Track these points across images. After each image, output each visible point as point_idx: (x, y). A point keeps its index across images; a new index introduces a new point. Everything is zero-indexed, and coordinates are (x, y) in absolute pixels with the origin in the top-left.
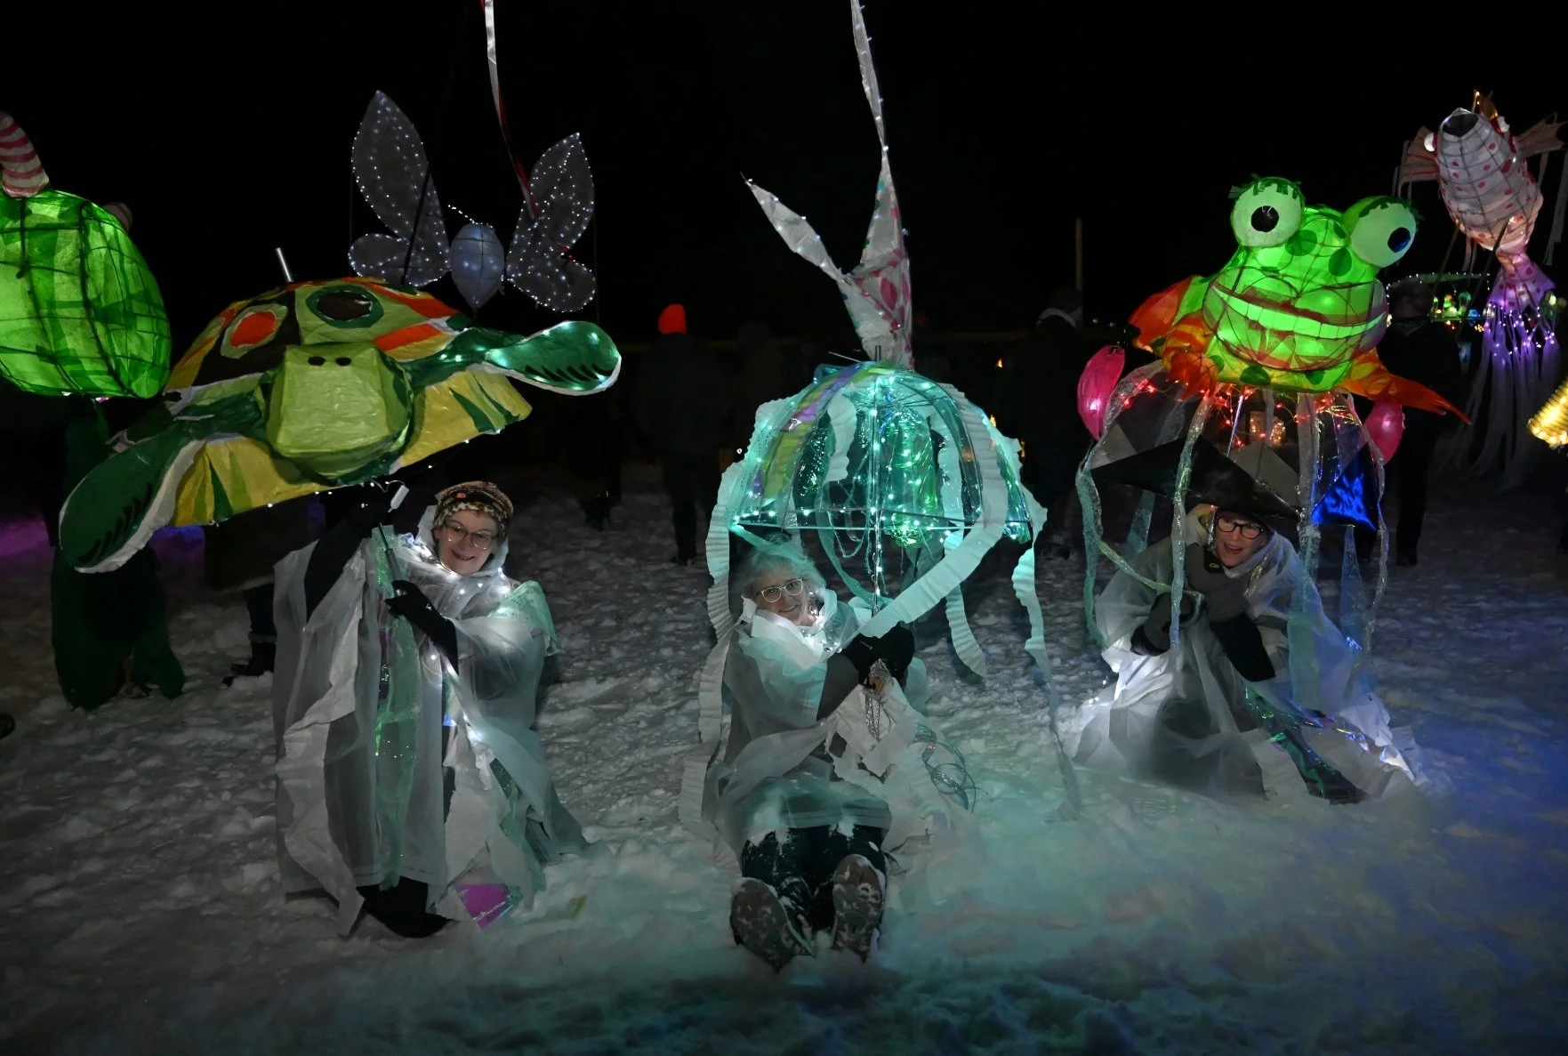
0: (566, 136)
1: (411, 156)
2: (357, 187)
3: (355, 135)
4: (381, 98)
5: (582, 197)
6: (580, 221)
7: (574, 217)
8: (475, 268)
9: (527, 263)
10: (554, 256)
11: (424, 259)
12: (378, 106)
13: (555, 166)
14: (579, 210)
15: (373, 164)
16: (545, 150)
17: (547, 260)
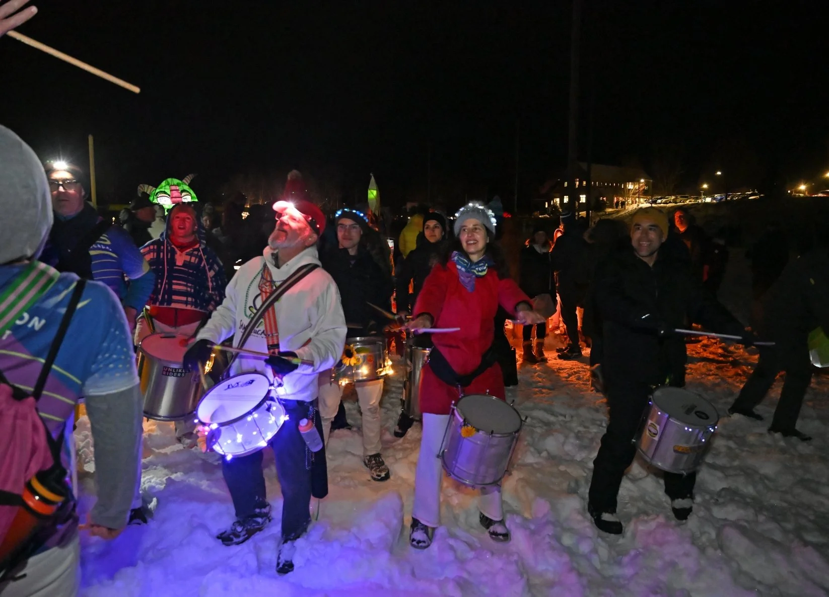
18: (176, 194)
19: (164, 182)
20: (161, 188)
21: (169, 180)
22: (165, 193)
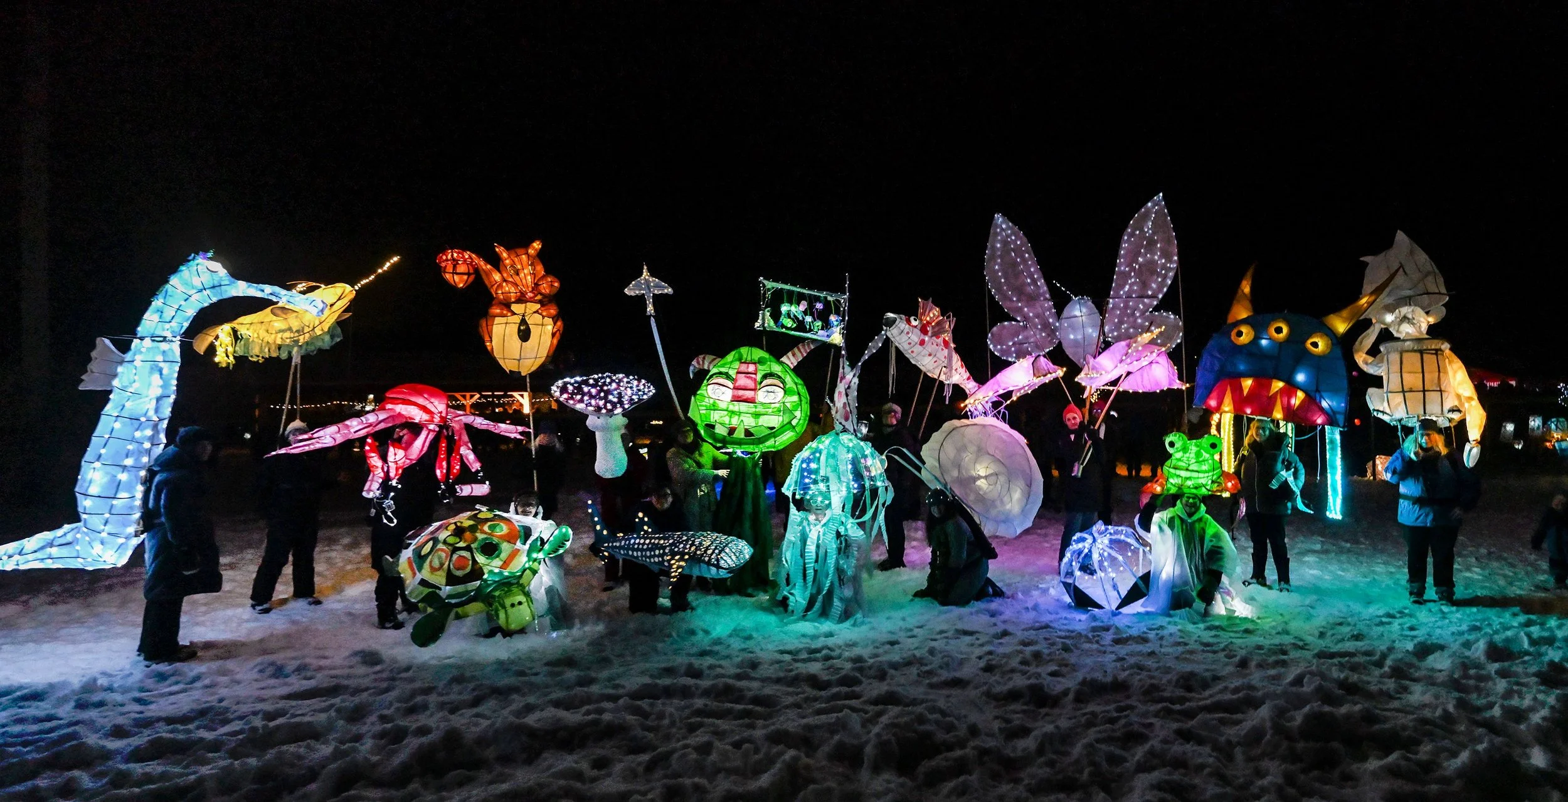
0: (1150, 199)
1: (1023, 257)
2: (990, 291)
3: (985, 254)
4: (999, 218)
5: (1166, 255)
6: (1165, 277)
7: (1159, 274)
8: (1079, 337)
9: (1121, 322)
10: (1143, 313)
11: (1041, 334)
12: (997, 226)
13: (1142, 230)
14: (1164, 267)
15: (998, 271)
16: (1132, 217)
17: (1137, 318)
18: (743, 381)
19: (733, 353)
20: (723, 366)
21: (744, 350)
22: (727, 376)
